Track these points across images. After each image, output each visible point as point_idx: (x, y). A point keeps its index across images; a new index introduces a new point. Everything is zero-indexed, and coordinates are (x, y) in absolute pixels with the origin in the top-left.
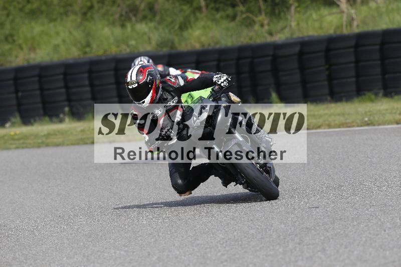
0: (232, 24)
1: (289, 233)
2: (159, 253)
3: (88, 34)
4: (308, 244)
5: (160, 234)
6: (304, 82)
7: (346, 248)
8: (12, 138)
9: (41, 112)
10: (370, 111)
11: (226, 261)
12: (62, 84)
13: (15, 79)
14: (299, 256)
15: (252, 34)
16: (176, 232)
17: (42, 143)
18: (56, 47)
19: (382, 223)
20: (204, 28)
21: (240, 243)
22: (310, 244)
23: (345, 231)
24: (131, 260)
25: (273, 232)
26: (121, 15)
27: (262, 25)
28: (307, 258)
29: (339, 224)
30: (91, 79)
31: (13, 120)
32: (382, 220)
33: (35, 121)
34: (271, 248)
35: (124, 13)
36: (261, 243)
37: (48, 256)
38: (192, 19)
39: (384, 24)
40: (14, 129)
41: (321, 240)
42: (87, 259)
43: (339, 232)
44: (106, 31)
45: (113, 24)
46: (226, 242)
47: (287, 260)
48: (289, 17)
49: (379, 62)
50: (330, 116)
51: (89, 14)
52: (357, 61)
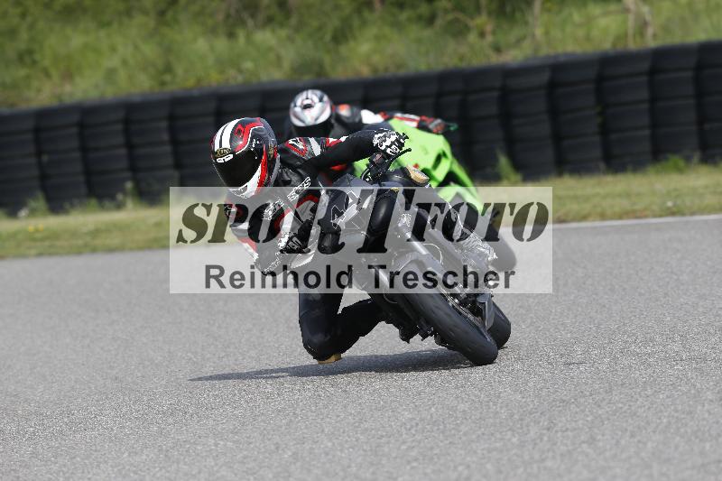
0: (427, 33)
1: (529, 409)
2: (295, 444)
3: (168, 50)
4: (564, 429)
5: (298, 411)
6: (557, 138)
7: (632, 436)
8: (32, 238)
9: (83, 190)
10: (676, 190)
11: (416, 460)
12: (120, 140)
13: (37, 131)
14: (548, 450)
15: (464, 49)
16: (326, 407)
17: (86, 245)
18: (110, 74)
19: (699, 392)
20: (378, 38)
21: (441, 427)
22: (567, 429)
23: (630, 406)
24: (245, 457)
25: (501, 408)
26: (228, 16)
27: (482, 35)
28: (562, 455)
29: (621, 393)
30: (172, 130)
31: (33, 204)
32: (699, 385)
33: (72, 206)
34: (498, 436)
35: (233, 12)
36: (480, 428)
37: (96, 451)
38: (356, 22)
39: (701, 33)
40: (35, 222)
41: (587, 421)
42: (166, 456)
43: (621, 408)
44: (201, 44)
45: (213, 31)
46: (417, 424)
47: (527, 457)
48: (530, 19)
49: (692, 101)
50: (605, 197)
51: (169, 15)
52: (653, 100)
